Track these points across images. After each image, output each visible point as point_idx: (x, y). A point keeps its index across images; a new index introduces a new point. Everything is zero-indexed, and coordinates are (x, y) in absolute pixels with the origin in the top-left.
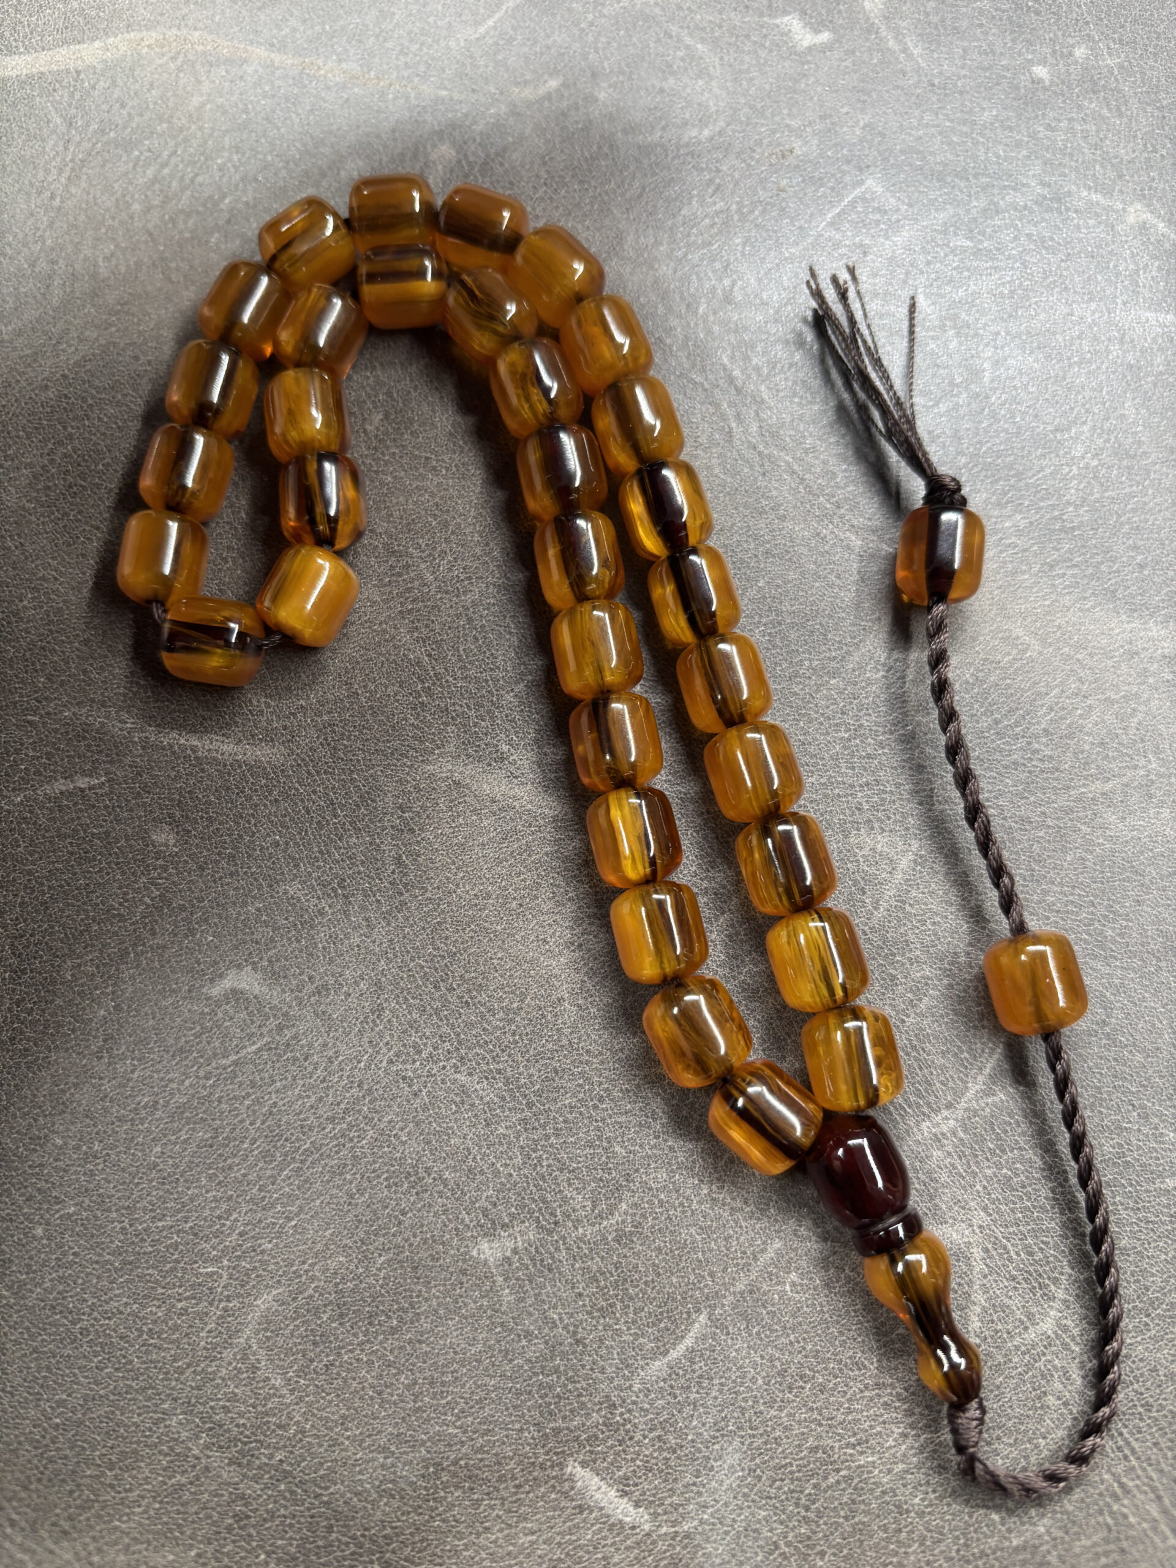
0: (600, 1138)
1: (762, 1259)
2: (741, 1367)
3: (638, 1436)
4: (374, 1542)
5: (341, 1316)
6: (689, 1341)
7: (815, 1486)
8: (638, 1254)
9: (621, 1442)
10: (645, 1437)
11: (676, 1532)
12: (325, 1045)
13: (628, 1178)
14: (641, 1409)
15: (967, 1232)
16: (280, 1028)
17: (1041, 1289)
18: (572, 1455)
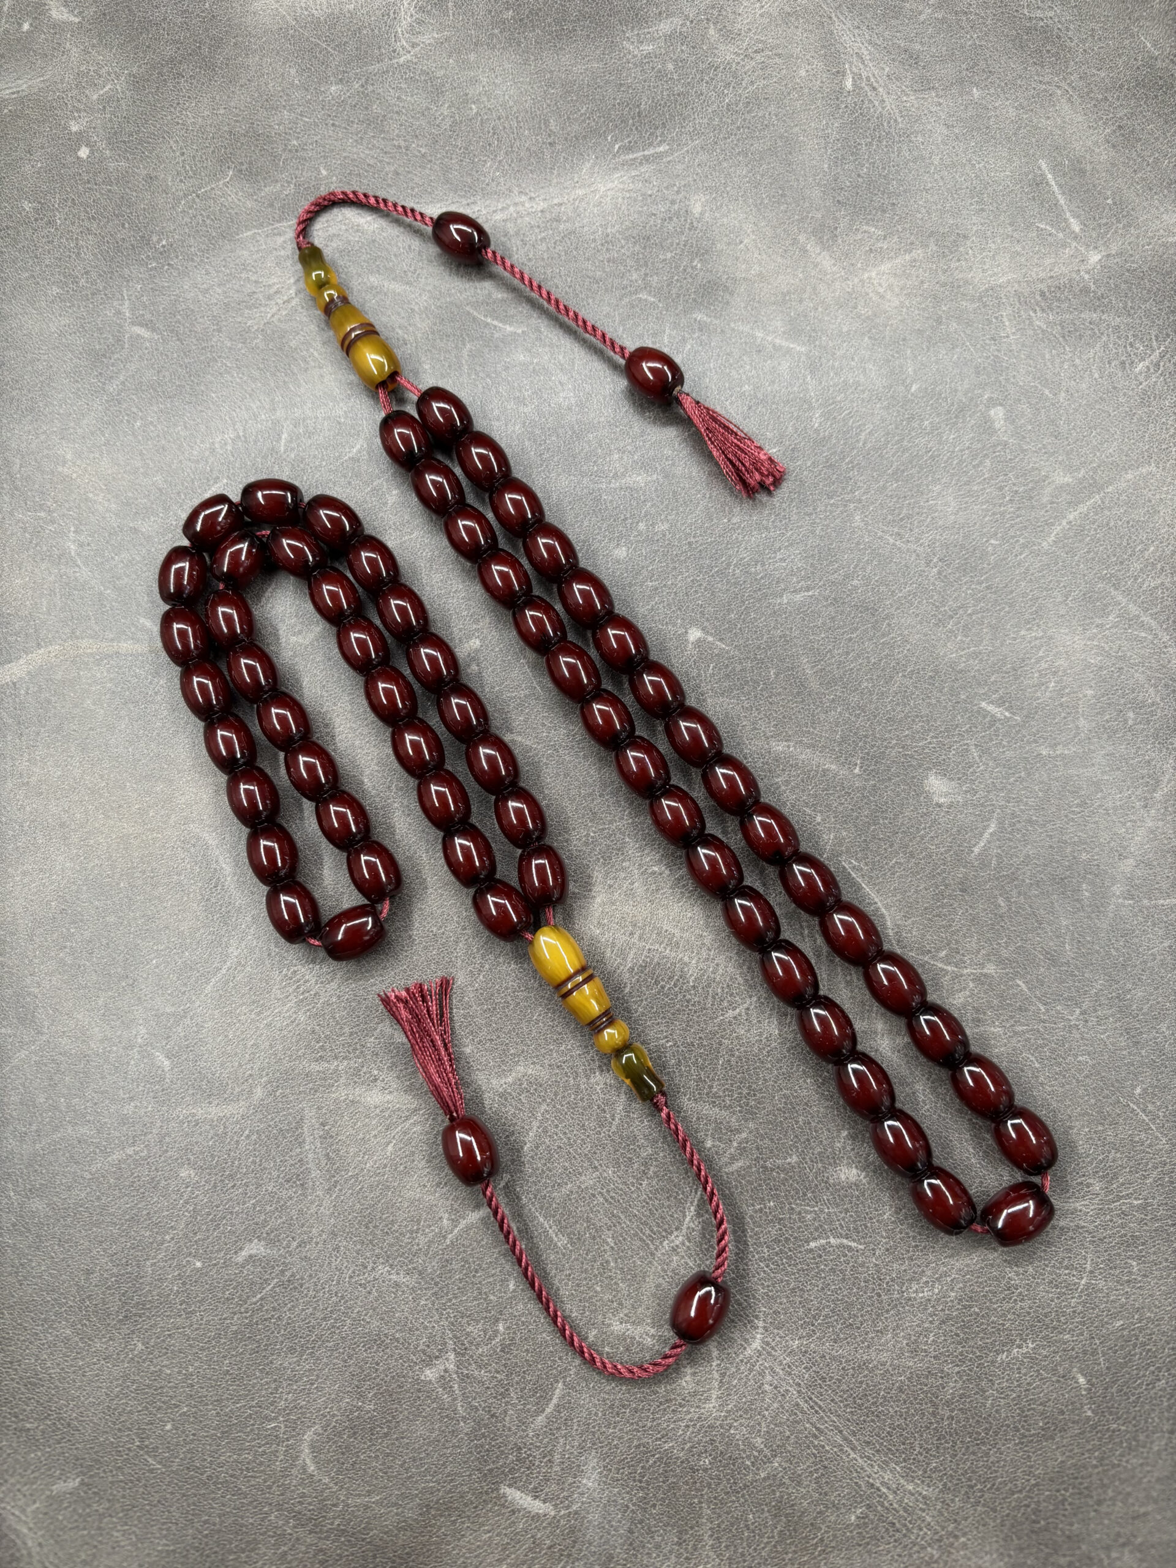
4: (401, 1558)
5: (355, 1433)
6: (555, 1401)
7: (643, 1467)
12: (311, 1276)
13: (501, 1313)
16: (282, 1272)
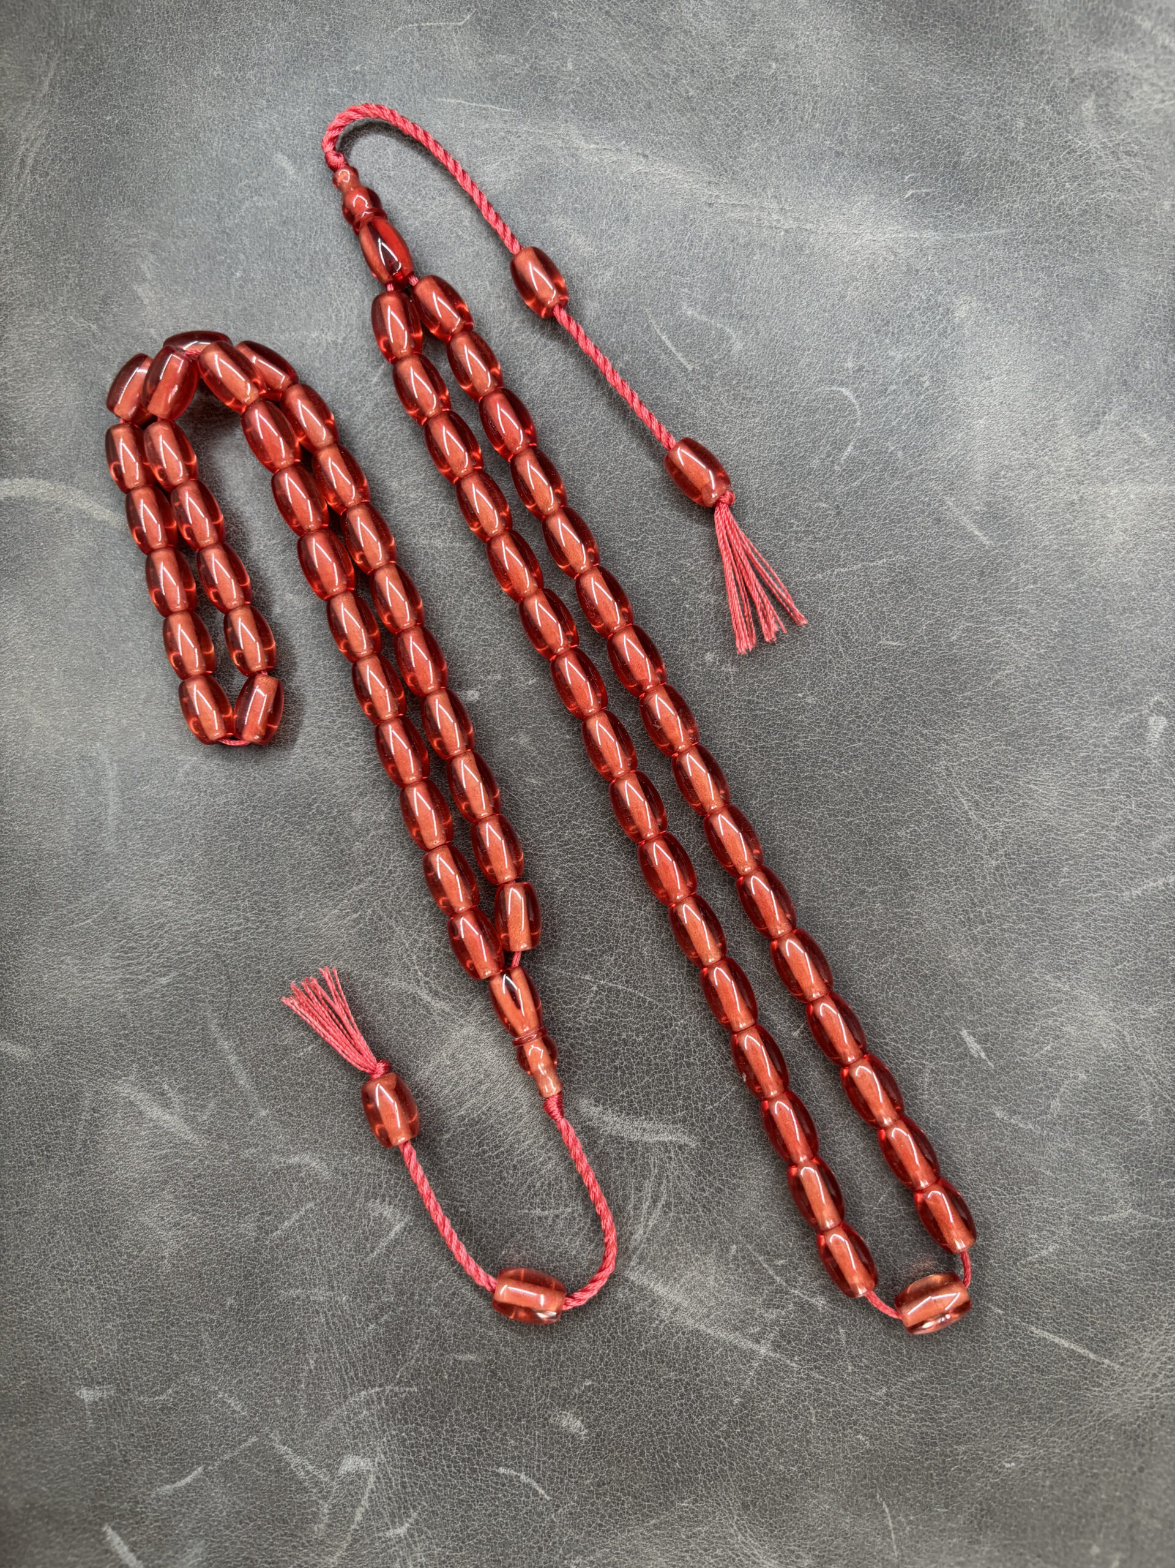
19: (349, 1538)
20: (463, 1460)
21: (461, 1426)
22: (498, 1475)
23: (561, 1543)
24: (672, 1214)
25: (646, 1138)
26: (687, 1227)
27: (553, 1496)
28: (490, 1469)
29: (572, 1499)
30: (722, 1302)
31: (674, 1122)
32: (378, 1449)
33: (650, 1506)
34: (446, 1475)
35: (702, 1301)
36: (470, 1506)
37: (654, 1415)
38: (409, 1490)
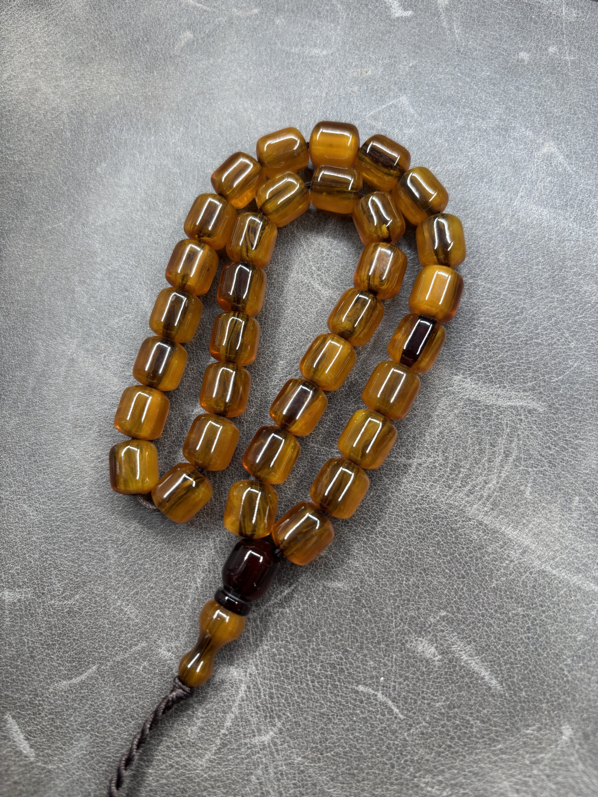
0: (78, 559)
1: (135, 649)
2: (104, 700)
3: (43, 714)
8: (75, 623)
9: (34, 714)
10: (46, 716)
11: (45, 767)
14: (49, 702)
15: (242, 674)
17: (270, 718)
18: (9, 710)
19: (218, 742)
20: (326, 677)
21: (326, 645)
22: (357, 692)
23: (412, 761)
24: (522, 468)
25: (500, 402)
26: (535, 480)
27: (406, 715)
28: (350, 687)
29: (424, 719)
30: (566, 547)
31: (525, 391)
32: (251, 661)
33: (497, 732)
34: (309, 689)
35: (548, 545)
36: (329, 719)
37: (503, 646)
38: (276, 700)
